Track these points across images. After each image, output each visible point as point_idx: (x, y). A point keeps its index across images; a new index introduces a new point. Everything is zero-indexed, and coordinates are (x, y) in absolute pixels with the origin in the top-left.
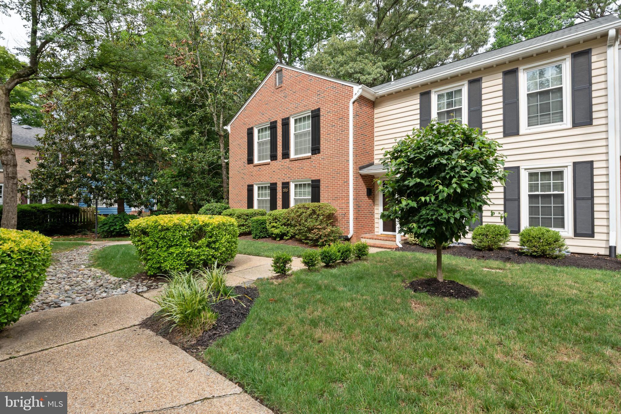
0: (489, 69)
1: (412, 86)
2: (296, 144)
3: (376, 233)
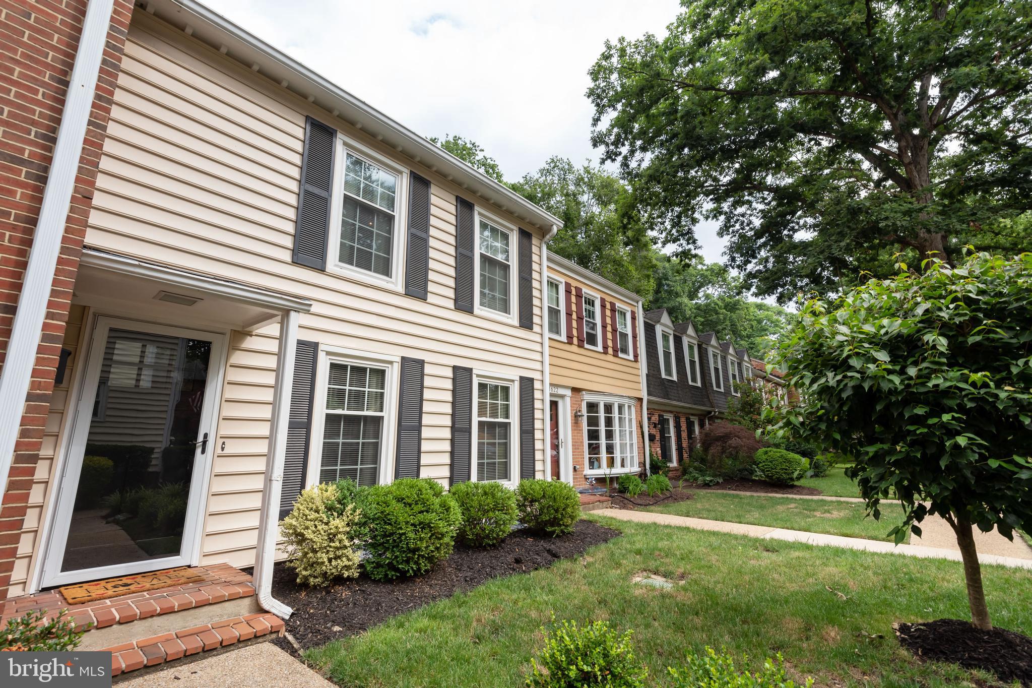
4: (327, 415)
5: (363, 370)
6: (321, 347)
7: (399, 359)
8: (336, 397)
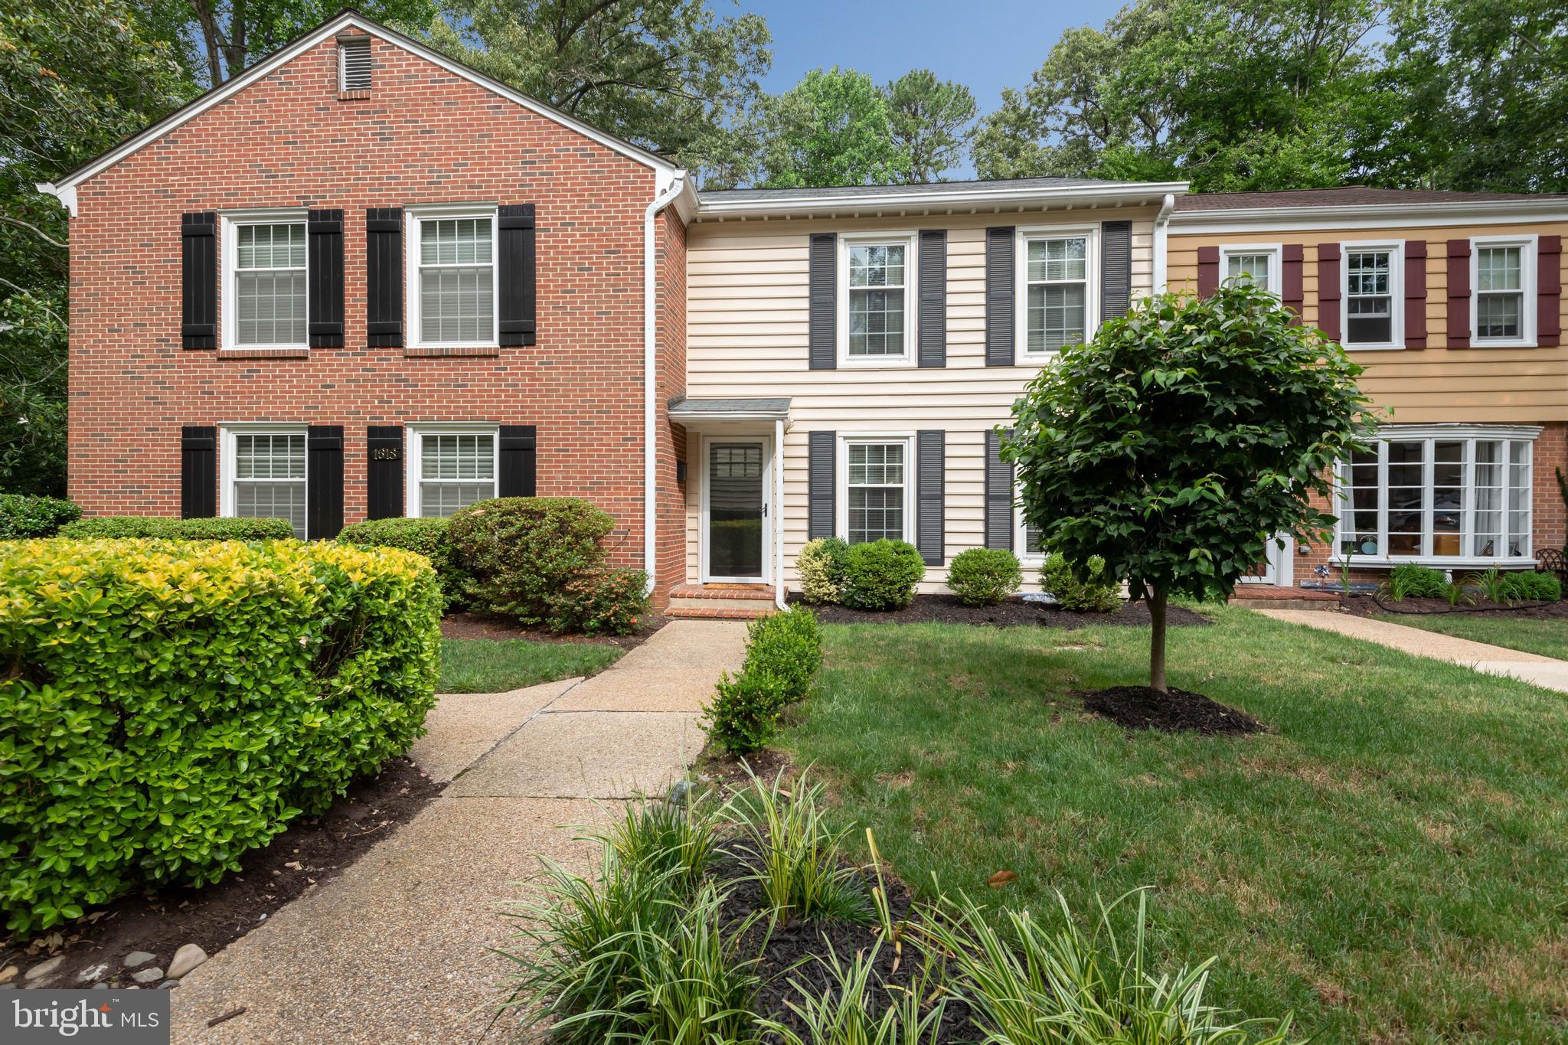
0: (964, 216)
1: (793, 211)
2: (427, 304)
3: (689, 582)
4: (850, 489)
5: (879, 448)
6: (838, 434)
7: (915, 434)
8: (856, 473)
